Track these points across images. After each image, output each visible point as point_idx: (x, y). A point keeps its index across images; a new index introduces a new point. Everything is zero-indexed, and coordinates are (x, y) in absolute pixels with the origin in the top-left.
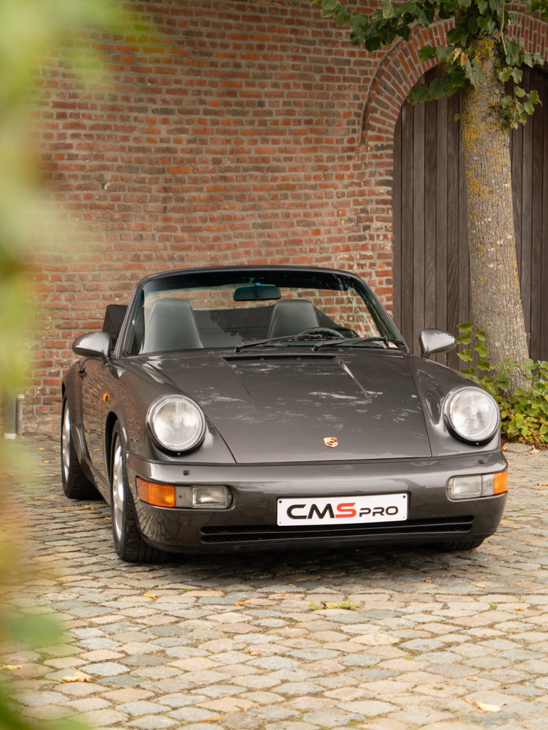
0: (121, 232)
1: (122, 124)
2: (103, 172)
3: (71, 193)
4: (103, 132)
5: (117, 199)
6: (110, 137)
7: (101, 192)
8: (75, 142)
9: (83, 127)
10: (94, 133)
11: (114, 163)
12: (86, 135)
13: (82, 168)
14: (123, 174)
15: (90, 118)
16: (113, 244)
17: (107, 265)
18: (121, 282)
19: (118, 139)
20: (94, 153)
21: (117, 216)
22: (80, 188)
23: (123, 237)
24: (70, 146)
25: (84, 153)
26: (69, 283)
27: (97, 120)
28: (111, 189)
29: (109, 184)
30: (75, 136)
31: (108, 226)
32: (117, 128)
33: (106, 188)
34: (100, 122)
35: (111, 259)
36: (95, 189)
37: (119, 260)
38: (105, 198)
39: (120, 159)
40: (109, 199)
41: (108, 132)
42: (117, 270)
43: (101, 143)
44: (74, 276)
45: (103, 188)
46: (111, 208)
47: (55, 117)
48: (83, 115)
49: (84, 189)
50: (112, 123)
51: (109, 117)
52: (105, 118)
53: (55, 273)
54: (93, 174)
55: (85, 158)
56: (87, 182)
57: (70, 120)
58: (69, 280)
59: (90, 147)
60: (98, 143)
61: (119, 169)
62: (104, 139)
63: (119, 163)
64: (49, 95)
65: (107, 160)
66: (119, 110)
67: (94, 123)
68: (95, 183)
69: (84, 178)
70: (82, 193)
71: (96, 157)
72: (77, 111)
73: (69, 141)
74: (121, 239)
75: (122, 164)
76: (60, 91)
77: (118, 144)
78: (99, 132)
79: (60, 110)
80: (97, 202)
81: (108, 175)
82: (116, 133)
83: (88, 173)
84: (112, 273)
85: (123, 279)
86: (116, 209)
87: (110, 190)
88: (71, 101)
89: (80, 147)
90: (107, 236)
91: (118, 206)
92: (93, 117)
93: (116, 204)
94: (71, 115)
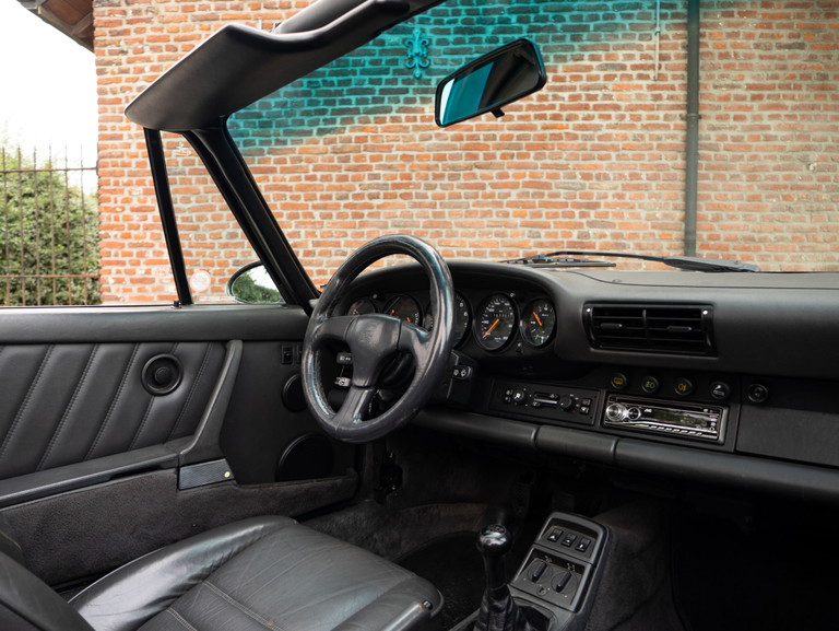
0: (830, 213)
1: (834, 103)
2: (808, 153)
3: (767, 173)
4: (810, 113)
5: (826, 179)
6: (816, 116)
7: (805, 172)
8: (773, 123)
9: (784, 107)
10: (797, 113)
11: (823, 144)
12: (787, 116)
13: (782, 149)
14: (834, 154)
15: (793, 98)
16: (818, 225)
17: (809, 247)
18: (828, 264)
19: (829, 119)
20: (798, 133)
21: (824, 196)
22: (777, 168)
23: (832, 218)
24: (768, 128)
25: (784, 133)
26: (762, 263)
27: (801, 100)
28: (817, 170)
29: (815, 164)
30: (772, 117)
31: (811, 207)
32: (827, 108)
33: (811, 168)
34: (806, 102)
35: (815, 240)
36: (798, 169)
37: (825, 241)
38: (810, 178)
39: (830, 139)
40: (815, 179)
41: (816, 112)
42: (823, 252)
43: (806, 124)
44: (769, 256)
45: (808, 168)
46: (818, 188)
47: (749, 99)
48: (784, 96)
49: (784, 170)
50: (821, 103)
51: (816, 97)
52: (812, 98)
53: (745, 253)
54: (795, 155)
55: (785, 139)
56: (788, 162)
57: (766, 102)
58: (763, 260)
59: (792, 128)
60: (802, 123)
61: (829, 149)
62: (810, 119)
63: (830, 143)
64: (742, 78)
65: (814, 140)
66: (831, 89)
67: (798, 103)
68: (798, 163)
69: (783, 158)
70: (780, 174)
71: (799, 138)
72: (777, 91)
73: (765, 122)
74: (829, 220)
75: (832, 144)
76: (755, 73)
77: (828, 124)
78: (803, 113)
79: (756, 92)
80: (799, 183)
81: (814, 156)
82: (825, 113)
83: (790, 154)
84: (817, 254)
85: (831, 261)
86: (824, 189)
87: (815, 170)
88: (770, 82)
89: (779, 127)
90: (812, 217)
91: (826, 187)
92: (797, 98)
93: (824, 185)
94: (769, 97)
